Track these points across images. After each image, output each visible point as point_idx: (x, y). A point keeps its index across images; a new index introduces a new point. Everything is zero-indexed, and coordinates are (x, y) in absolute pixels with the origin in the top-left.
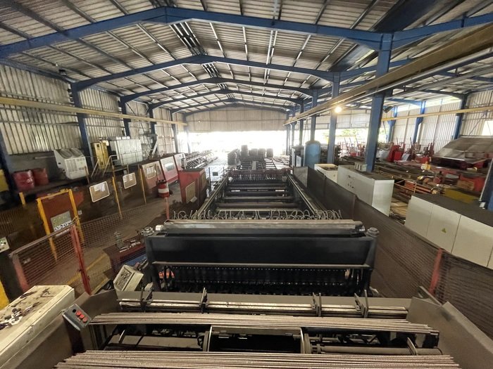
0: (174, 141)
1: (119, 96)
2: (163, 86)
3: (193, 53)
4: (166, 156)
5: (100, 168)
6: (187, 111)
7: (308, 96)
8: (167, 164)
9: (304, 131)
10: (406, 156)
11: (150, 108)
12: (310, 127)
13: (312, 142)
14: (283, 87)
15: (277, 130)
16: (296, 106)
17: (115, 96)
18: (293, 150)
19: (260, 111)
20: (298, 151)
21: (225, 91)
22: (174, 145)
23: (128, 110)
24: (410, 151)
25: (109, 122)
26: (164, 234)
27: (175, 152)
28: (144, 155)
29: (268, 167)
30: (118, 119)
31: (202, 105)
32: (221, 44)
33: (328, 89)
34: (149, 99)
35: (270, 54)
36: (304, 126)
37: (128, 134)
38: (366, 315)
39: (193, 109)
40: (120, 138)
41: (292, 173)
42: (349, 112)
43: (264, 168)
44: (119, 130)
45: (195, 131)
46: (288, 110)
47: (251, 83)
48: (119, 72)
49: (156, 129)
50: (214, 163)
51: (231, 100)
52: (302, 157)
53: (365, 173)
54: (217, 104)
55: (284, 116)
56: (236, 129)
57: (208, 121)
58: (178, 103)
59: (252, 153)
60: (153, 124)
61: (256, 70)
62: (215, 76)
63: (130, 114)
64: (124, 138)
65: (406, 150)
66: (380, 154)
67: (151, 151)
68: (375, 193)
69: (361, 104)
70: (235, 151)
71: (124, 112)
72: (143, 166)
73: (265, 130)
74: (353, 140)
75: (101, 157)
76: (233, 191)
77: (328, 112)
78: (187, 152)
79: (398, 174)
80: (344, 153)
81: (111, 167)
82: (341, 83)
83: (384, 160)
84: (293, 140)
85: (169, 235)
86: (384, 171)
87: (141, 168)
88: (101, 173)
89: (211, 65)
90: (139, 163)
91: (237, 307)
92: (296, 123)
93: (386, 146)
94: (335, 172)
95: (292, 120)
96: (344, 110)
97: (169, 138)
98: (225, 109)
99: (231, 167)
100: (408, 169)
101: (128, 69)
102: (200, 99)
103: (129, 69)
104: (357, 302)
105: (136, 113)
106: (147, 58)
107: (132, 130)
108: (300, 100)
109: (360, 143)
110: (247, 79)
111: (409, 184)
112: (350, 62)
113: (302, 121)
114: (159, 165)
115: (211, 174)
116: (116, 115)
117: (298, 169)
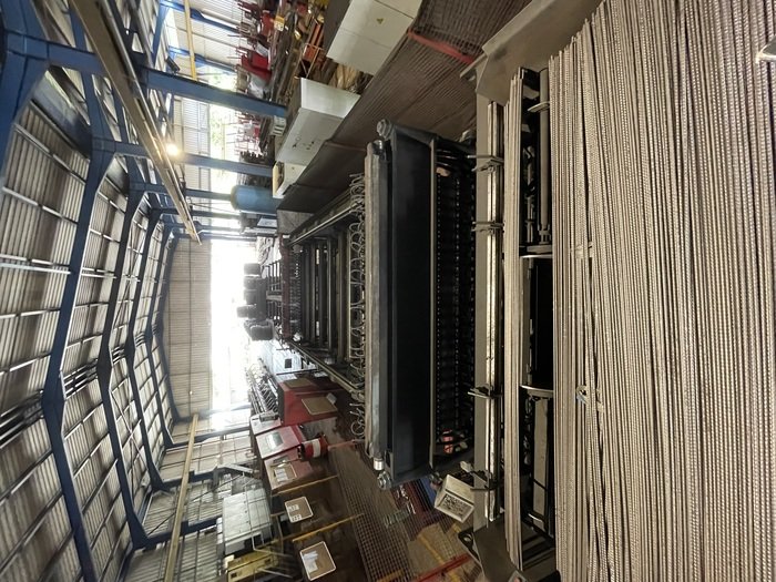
0: (228, 436)
1: (133, 552)
2: (113, 470)
3: (38, 419)
4: (255, 449)
5: (276, 563)
6: (169, 416)
7: (144, 199)
8: (270, 445)
9: (213, 211)
10: (260, 49)
11: (159, 487)
12: (205, 200)
13: (232, 198)
14: (123, 243)
15: (209, 256)
16: (163, 221)
17: (132, 561)
18: (248, 230)
19: (172, 285)
20: (251, 222)
21: (128, 350)
22: (236, 434)
23: (163, 529)
24: (251, 40)
25: (187, 562)
26: (388, 456)
27: (248, 432)
28: (254, 487)
29: (276, 273)
30: (182, 547)
31: (156, 389)
32: (16, 364)
33: (130, 163)
34: (140, 493)
35: (46, 266)
36: (203, 209)
37: (213, 521)
38: (500, 160)
39: (165, 406)
40: (220, 536)
41: (288, 237)
42: (177, 131)
43: (278, 280)
44: (204, 541)
45: (209, 399)
46: (172, 236)
47: (112, 302)
48: (76, 562)
49: (204, 472)
50: (269, 364)
51: (147, 338)
52: (261, 216)
53: (290, 121)
54: (156, 362)
55: (184, 243)
56: (208, 329)
57: (190, 378)
58: (151, 435)
59: (252, 299)
60: (193, 478)
61: (82, 292)
62: (94, 369)
63: (172, 524)
64: (220, 529)
65: (250, 47)
66: (256, 89)
67: (247, 474)
68: (321, 109)
69: (162, 110)
70: (248, 329)
71: (166, 537)
72: (274, 487)
73: (209, 277)
74: (230, 129)
75: (255, 565)
76: (318, 332)
77: (177, 168)
78: (249, 411)
79: (291, 69)
80: (254, 148)
81: (275, 545)
82: (117, 138)
83: (267, 84)
84: (228, 229)
85: (390, 446)
86: (285, 88)
87: (277, 490)
88: (285, 560)
89: (66, 381)
90: (267, 496)
91: (493, 343)
92: (197, 223)
93: (243, 77)
94: (287, 167)
95: (190, 230)
96: (173, 139)
97: (221, 446)
98: (166, 348)
99: (276, 335)
100: (282, 51)
101: (71, 547)
102: (144, 395)
103: (72, 544)
104: (483, 169)
105: (169, 513)
106: (45, 511)
107: (204, 516)
108: (152, 215)
109: (236, 120)
110: (103, 310)
111: (308, 54)
112: (70, 118)
113: (193, 213)
114: (272, 459)
115: (289, 370)
116: (172, 552)
117: (282, 226)
